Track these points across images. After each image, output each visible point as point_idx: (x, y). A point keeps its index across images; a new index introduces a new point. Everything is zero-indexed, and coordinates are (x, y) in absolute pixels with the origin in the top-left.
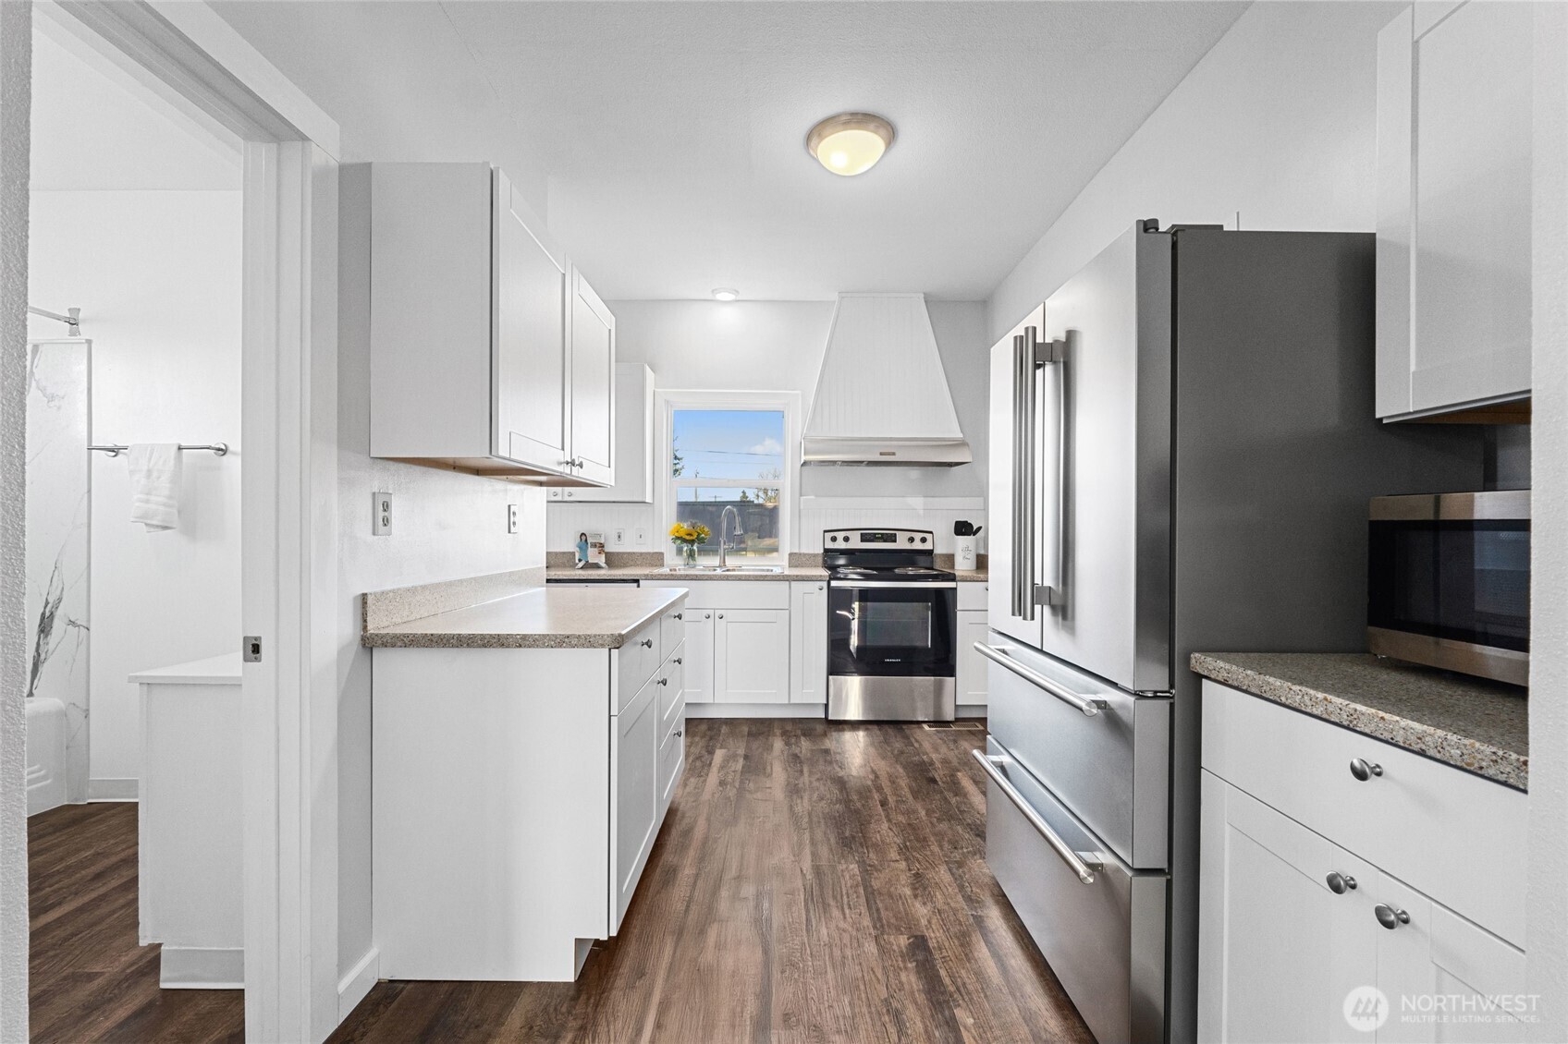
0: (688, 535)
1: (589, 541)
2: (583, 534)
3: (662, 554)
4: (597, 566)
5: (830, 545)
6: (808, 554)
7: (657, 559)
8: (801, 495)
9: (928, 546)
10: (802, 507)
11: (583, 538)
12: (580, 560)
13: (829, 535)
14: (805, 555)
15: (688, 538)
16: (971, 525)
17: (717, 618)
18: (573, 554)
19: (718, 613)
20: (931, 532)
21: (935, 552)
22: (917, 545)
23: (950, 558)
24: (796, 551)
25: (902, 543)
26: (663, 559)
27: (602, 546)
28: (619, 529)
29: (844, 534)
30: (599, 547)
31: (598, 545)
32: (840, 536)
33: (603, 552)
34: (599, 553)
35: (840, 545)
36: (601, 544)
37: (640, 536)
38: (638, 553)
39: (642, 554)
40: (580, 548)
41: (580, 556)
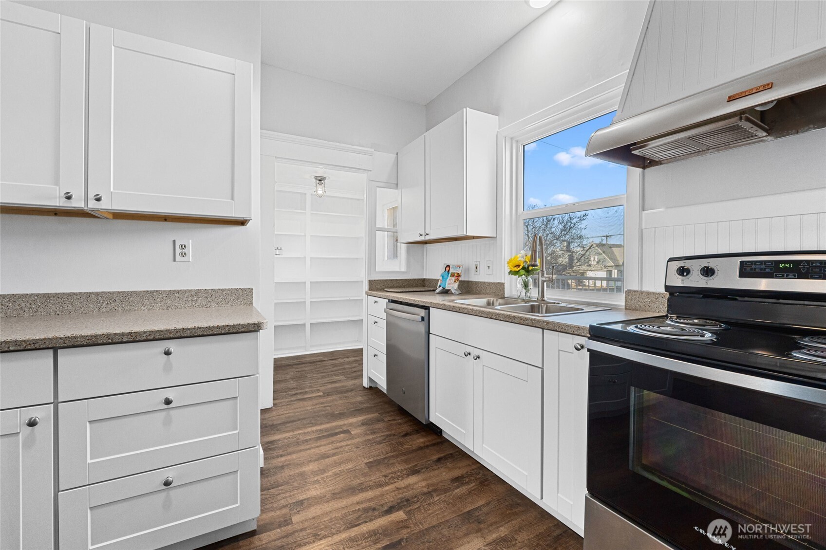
0: (516, 266)
1: (450, 272)
2: (448, 266)
3: (502, 284)
4: (451, 292)
5: (678, 281)
6: (650, 294)
7: (499, 289)
8: (644, 209)
10: (644, 227)
11: (448, 269)
12: (440, 286)
13: (676, 266)
19: (477, 352)
24: (636, 287)
26: (503, 289)
27: (458, 276)
28: (476, 261)
29: (704, 263)
30: (456, 276)
31: (456, 275)
32: (696, 266)
33: (458, 280)
34: (455, 282)
35: (696, 281)
36: (458, 274)
37: (489, 267)
38: (487, 283)
39: (489, 284)
40: (443, 277)
41: (441, 283)
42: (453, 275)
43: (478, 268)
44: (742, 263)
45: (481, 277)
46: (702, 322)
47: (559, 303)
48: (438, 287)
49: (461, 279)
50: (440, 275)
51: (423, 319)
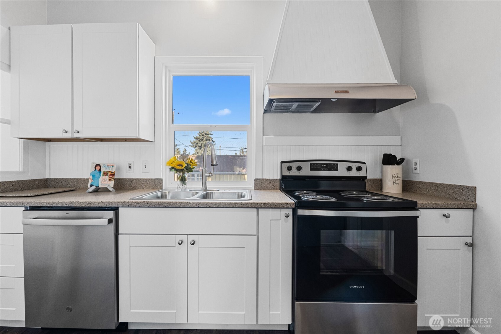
0: (178, 165)
1: (102, 170)
2: (98, 165)
3: (161, 180)
4: (106, 191)
5: (287, 173)
6: (269, 180)
7: (157, 184)
8: (263, 135)
9: (362, 174)
10: (264, 145)
11: (98, 168)
12: (91, 186)
13: (285, 166)
14: (266, 180)
15: (178, 168)
16: (395, 157)
17: (189, 245)
18: (88, 180)
19: (191, 238)
20: (364, 163)
21: (368, 178)
22: (354, 173)
23: (379, 183)
24: (260, 177)
25: (342, 172)
26: (162, 183)
27: (113, 174)
28: (130, 161)
29: (298, 164)
30: (110, 175)
31: (109, 173)
32: (294, 166)
33: (113, 178)
34: (110, 180)
35: (294, 173)
36: (113, 172)
37: (145, 166)
38: (144, 179)
39: (146, 180)
40: (93, 176)
41: (92, 182)
42: (106, 174)
43: (132, 167)
44: (310, 164)
45: (136, 174)
46: (308, 192)
47: (218, 190)
48: (89, 187)
49: (116, 177)
50: (90, 174)
51: (110, 221)
